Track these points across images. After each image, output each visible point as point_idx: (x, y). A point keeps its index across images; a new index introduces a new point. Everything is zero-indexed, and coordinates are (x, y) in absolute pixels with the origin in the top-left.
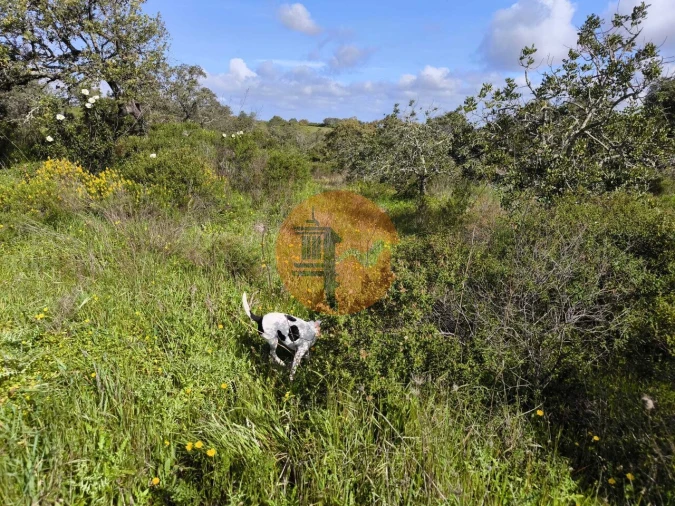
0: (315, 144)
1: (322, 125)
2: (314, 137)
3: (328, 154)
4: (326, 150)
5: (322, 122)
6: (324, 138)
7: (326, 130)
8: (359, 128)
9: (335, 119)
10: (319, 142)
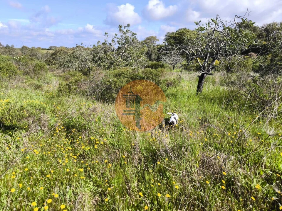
0: (46, 58)
1: (49, 49)
2: (46, 55)
3: (53, 62)
4: (52, 60)
5: (48, 48)
6: (51, 55)
7: (51, 52)
8: (66, 51)
9: (55, 47)
10: (48, 57)
